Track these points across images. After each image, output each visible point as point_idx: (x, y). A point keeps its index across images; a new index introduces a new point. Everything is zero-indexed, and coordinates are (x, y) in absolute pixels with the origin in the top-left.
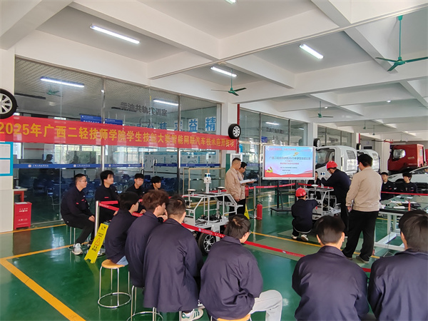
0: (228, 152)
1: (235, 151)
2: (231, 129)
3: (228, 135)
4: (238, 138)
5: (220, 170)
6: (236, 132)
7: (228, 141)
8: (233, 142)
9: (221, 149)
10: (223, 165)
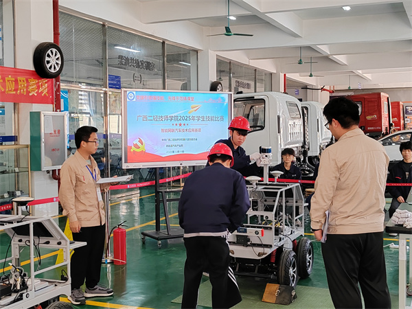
0: (36, 107)
1: (51, 106)
2: (39, 55)
3: (32, 68)
4: (56, 76)
5: (17, 151)
6: (53, 62)
7: (33, 82)
8: (45, 86)
9: (17, 101)
10: (25, 139)
